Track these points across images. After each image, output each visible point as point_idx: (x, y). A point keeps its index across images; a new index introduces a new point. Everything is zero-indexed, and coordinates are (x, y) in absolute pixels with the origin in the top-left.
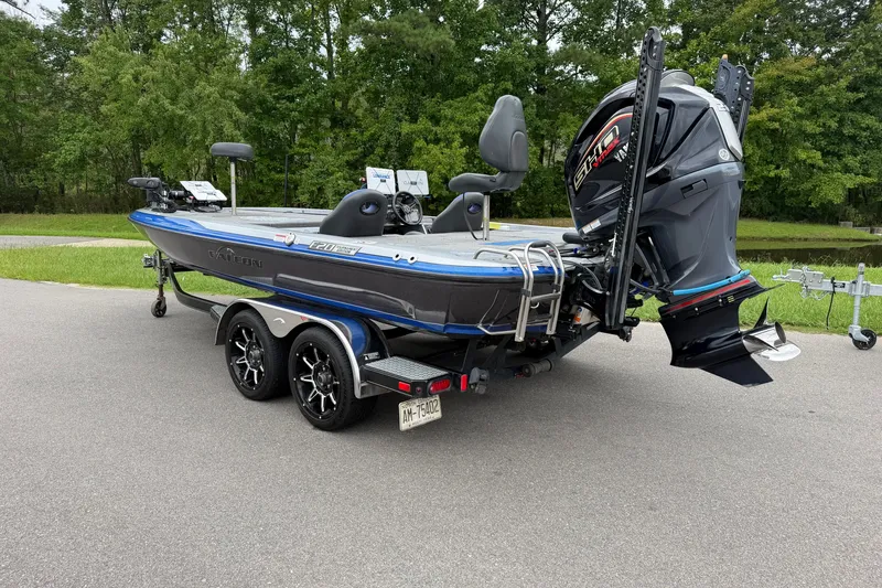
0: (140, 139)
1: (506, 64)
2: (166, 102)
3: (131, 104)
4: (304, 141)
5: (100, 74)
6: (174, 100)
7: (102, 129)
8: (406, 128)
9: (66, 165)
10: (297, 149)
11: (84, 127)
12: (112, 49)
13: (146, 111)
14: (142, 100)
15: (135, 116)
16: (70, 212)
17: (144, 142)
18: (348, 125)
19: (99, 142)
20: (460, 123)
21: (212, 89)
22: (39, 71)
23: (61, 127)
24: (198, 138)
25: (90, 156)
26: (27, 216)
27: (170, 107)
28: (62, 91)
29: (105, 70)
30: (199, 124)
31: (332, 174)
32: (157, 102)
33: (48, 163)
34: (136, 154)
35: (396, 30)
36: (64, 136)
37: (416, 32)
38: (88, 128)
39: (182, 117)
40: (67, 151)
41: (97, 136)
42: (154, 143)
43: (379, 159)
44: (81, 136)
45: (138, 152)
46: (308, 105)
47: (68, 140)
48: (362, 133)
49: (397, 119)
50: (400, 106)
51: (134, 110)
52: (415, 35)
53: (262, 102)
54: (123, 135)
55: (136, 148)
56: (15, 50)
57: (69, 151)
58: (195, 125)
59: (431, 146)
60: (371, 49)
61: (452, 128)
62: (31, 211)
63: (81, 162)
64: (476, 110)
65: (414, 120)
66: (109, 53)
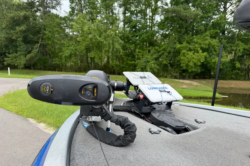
0: (88, 50)
1: (218, 23)
2: (98, 37)
3: (87, 38)
4: (140, 51)
5: (78, 27)
6: (100, 37)
7: (77, 46)
8: (178, 46)
9: (65, 57)
10: (137, 53)
11: (72, 45)
12: (82, 19)
13: (91, 39)
14: (90, 36)
15: (88, 41)
16: (66, 71)
17: (89, 50)
18: (155, 45)
19: (76, 50)
20: (200, 44)
21: (113, 33)
22: (61, 28)
23: (66, 45)
24: (107, 49)
25: (73, 54)
26: (54, 72)
27: (99, 38)
28: (67, 35)
29: (79, 26)
30: (107, 44)
31: (149, 62)
32: (94, 36)
33: (61, 56)
34: (87, 55)
35: (178, 10)
36: (66, 48)
37: (186, 11)
38: (73, 46)
39: (102, 42)
40: (66, 52)
41: (76, 48)
42: (92, 51)
43: (166, 57)
44: (71, 48)
45: (87, 54)
46: (143, 38)
47: (67, 49)
48: (160, 48)
49: (174, 43)
50: (175, 38)
51: (87, 39)
52: (186, 13)
53: (127, 38)
54: (83, 48)
55: (87, 52)
56: (55, 22)
57: (67, 53)
58: (106, 45)
59: (189, 52)
60: (166, 19)
61: (197, 45)
62: (55, 70)
63: (70, 56)
64: (206, 39)
65: (180, 43)
66: (81, 21)
